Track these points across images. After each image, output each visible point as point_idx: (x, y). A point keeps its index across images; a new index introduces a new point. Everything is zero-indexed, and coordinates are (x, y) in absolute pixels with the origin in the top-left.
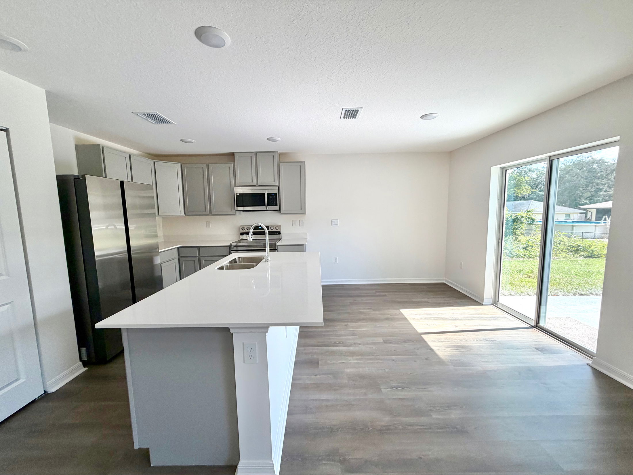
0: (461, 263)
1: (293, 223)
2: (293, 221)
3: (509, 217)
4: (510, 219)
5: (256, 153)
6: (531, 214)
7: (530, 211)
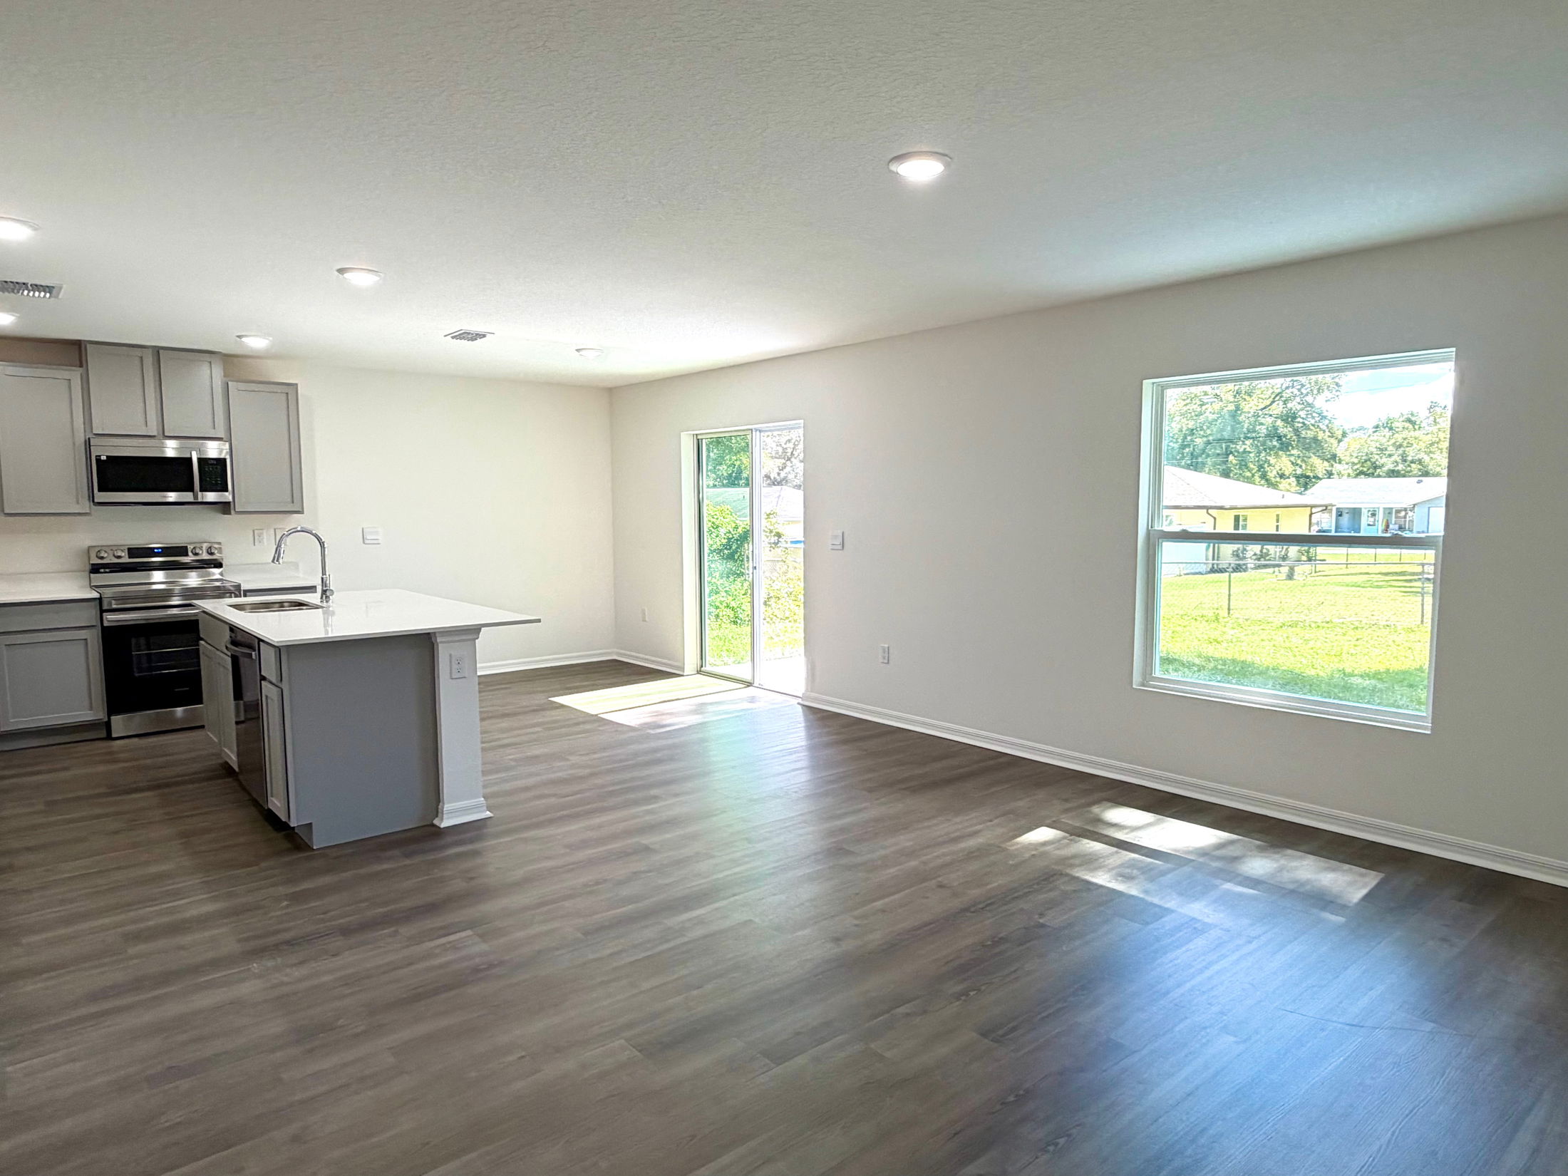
0: (643, 612)
1: (256, 538)
2: (256, 532)
3: (731, 530)
4: (735, 534)
5: (157, 351)
6: (774, 520)
7: (772, 513)
